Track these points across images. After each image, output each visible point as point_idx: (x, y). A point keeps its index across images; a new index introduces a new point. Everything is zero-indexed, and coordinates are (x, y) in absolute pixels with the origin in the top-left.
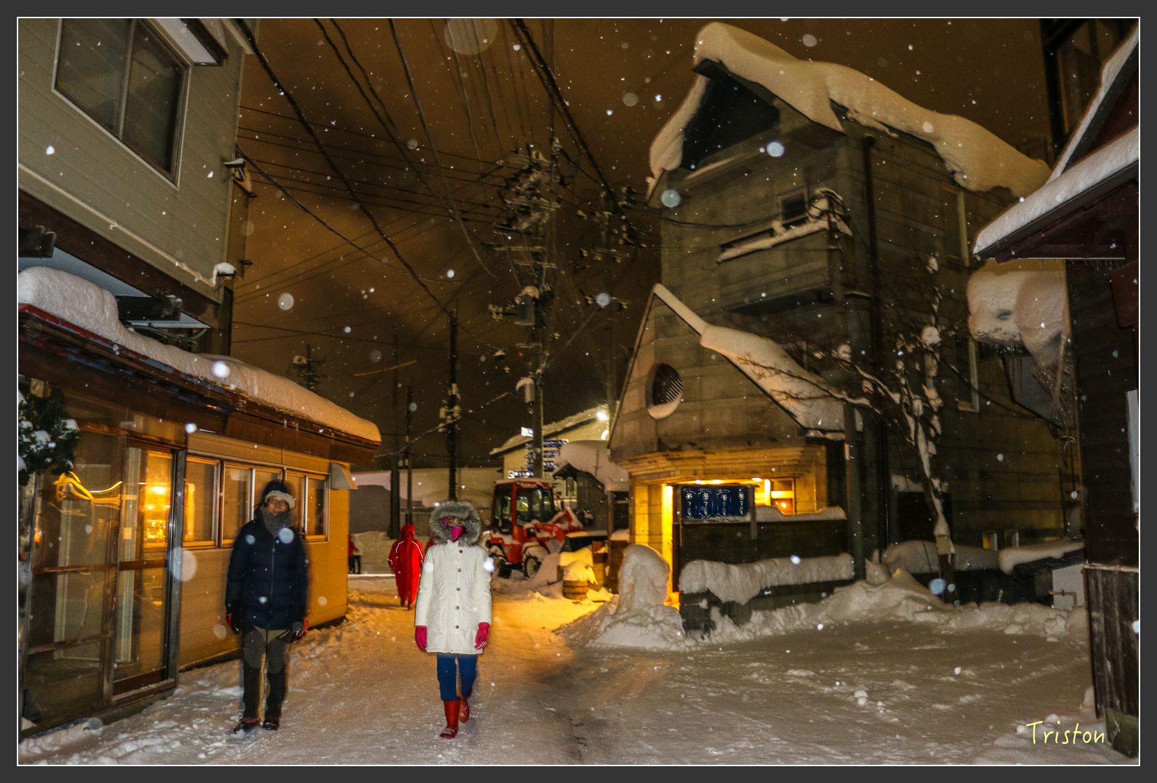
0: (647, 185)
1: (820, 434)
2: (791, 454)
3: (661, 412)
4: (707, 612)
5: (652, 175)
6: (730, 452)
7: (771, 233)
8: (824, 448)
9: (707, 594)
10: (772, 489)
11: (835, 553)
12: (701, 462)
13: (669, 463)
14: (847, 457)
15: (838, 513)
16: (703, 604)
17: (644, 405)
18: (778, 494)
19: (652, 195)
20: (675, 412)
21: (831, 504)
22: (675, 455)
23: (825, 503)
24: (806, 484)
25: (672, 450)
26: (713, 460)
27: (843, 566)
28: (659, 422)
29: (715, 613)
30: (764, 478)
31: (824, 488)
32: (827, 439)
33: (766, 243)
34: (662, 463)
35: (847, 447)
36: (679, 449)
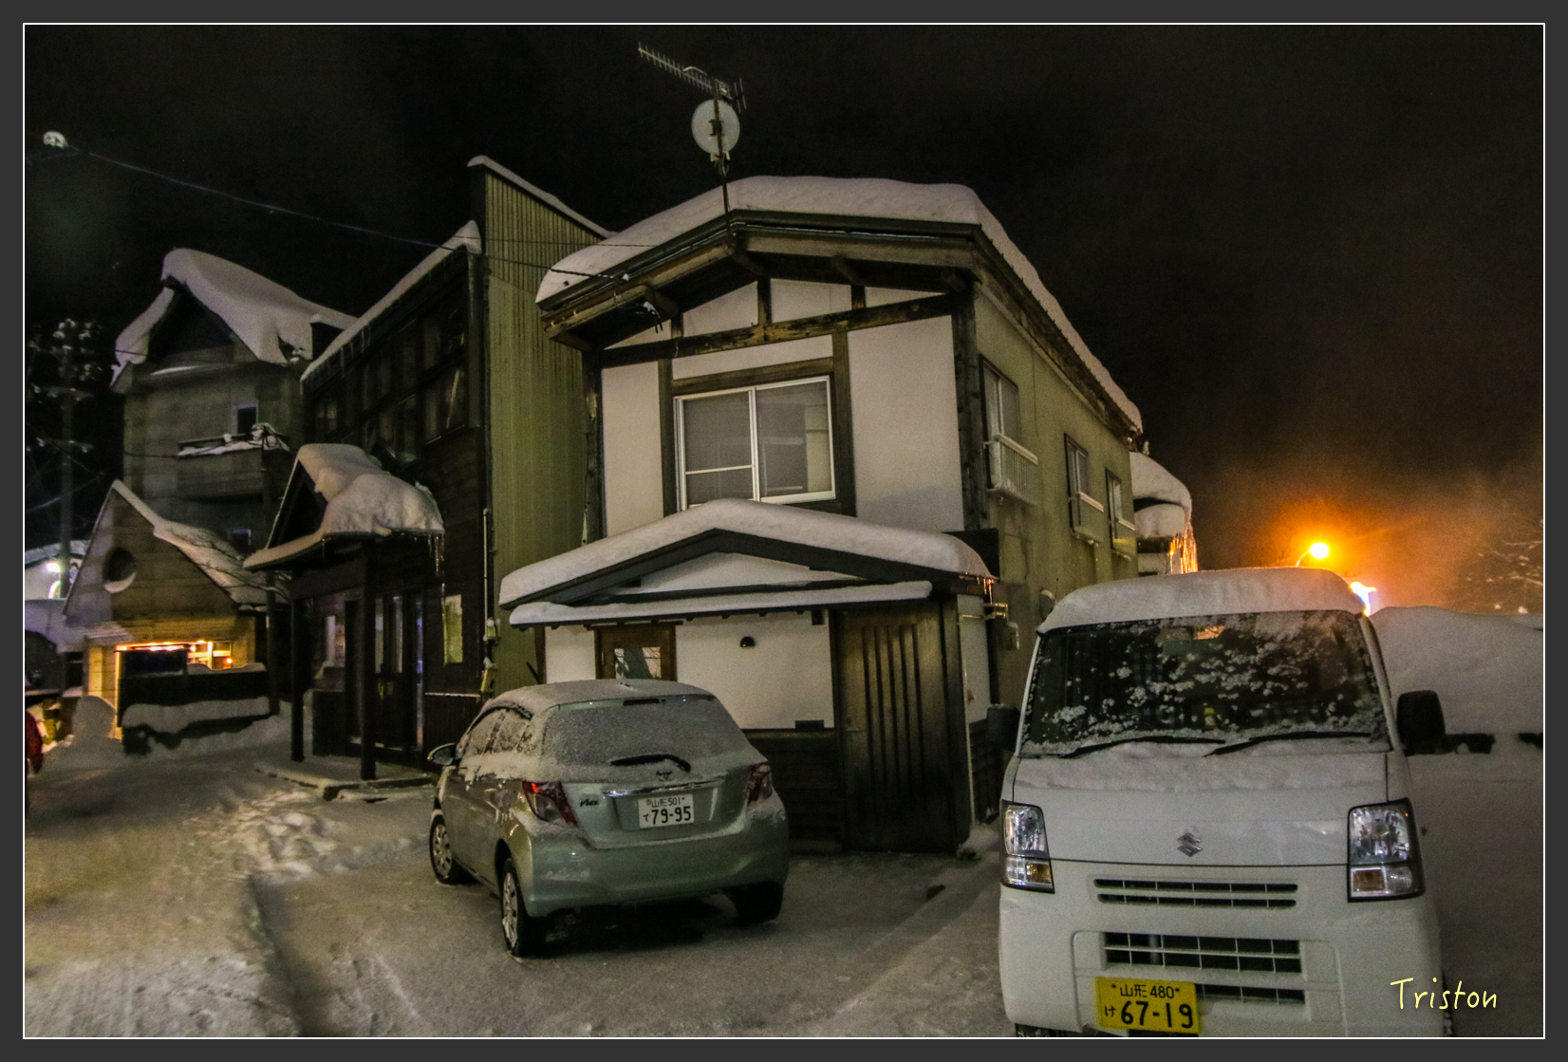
0: (112, 372)
1: (251, 608)
2: (227, 622)
3: (114, 588)
4: (145, 740)
5: (119, 364)
6: (176, 621)
7: (223, 443)
8: (254, 618)
9: (145, 728)
10: (215, 649)
11: (255, 696)
12: (151, 629)
13: (123, 629)
14: (268, 626)
15: (260, 667)
16: (142, 734)
17: (101, 580)
18: (219, 653)
19: (116, 382)
20: (130, 587)
21: (258, 659)
22: (127, 622)
23: (253, 660)
24: (240, 645)
25: (127, 619)
26: (162, 627)
27: (261, 705)
28: (115, 595)
29: (151, 742)
30: (207, 640)
31: (253, 649)
32: (257, 612)
33: (219, 450)
34: (117, 630)
35: (267, 619)
36: (132, 618)
